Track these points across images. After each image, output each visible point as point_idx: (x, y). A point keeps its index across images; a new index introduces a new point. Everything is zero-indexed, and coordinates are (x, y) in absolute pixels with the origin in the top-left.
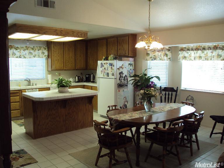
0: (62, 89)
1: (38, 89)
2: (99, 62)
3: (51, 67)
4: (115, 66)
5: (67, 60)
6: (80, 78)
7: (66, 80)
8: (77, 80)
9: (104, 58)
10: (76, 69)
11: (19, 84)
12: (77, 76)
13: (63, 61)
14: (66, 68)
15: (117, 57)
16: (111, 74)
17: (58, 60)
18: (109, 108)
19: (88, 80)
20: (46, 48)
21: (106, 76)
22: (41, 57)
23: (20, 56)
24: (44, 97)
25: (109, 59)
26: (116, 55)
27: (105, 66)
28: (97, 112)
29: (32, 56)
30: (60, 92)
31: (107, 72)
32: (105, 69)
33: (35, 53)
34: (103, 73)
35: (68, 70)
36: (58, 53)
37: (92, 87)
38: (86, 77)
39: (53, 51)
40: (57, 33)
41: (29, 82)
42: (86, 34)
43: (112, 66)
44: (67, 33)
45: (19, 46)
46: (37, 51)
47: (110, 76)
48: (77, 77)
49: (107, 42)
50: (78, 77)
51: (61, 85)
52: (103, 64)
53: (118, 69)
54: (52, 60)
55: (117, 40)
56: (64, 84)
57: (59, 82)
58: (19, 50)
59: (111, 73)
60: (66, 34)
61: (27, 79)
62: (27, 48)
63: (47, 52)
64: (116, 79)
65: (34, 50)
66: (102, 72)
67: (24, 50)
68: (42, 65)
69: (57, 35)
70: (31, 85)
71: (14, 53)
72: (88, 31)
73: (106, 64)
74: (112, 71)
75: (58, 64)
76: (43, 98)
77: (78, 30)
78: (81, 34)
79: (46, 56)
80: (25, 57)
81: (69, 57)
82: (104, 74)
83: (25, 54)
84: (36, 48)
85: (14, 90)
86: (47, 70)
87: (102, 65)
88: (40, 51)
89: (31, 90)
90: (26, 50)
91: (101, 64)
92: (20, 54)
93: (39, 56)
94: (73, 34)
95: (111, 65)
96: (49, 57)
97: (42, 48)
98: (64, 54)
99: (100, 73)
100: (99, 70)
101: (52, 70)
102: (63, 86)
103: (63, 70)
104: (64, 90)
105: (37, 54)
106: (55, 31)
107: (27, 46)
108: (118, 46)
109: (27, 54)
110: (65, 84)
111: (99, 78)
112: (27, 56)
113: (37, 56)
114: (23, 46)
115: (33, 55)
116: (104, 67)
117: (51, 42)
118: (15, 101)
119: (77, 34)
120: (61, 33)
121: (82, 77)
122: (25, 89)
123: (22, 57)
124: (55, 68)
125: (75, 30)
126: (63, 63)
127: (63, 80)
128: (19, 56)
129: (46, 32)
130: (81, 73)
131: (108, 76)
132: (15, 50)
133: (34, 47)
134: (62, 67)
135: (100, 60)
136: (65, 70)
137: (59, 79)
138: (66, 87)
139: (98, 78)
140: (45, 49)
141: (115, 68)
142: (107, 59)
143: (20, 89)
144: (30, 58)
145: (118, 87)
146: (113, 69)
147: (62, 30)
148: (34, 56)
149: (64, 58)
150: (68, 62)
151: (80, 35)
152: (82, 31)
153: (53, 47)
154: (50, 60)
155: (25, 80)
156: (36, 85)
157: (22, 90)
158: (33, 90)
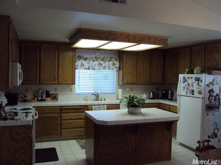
0: (133, 109)
1: (106, 106)
2: (181, 76)
3: (122, 81)
4: (203, 81)
5: (141, 72)
6: (155, 94)
7: (139, 98)
8: (151, 97)
9: (187, 70)
10: (151, 83)
11: (87, 98)
12: (151, 91)
13: (137, 74)
14: (139, 82)
15: (205, 69)
16: (196, 92)
17: (131, 72)
18: (199, 144)
19: (165, 97)
20: (118, 59)
21: (190, 95)
22: (112, 69)
23: (89, 68)
24: (108, 120)
25: (194, 73)
26: (204, 67)
27: (190, 81)
28: (176, 138)
29: (101, 68)
30: (130, 113)
31: (191, 88)
32: (189, 84)
33: (105, 64)
34: (185, 90)
35: (141, 84)
36: (131, 65)
37: (170, 106)
38: (163, 93)
39: (125, 62)
40: (129, 39)
41: (97, 96)
42: (165, 41)
43: (199, 81)
44: (142, 39)
45: (88, 57)
46: (107, 62)
47: (196, 94)
48: (151, 93)
49: (191, 52)
50: (153, 93)
51: (132, 104)
52: (187, 79)
53: (207, 85)
54: (124, 72)
55: (205, 48)
56: (135, 104)
57: (130, 100)
58: (88, 61)
59: (198, 90)
60: (140, 40)
61: (95, 93)
62: (97, 59)
63: (119, 63)
64: (204, 98)
65: (105, 60)
66: (184, 88)
67: (94, 61)
68: (112, 78)
69: (129, 41)
70: (100, 99)
71: (83, 64)
72: (168, 37)
73: (190, 78)
74: (198, 88)
75: (130, 77)
76: (107, 122)
77: (156, 36)
78: (160, 41)
79: (117, 68)
80: (94, 69)
81: (143, 69)
82: (188, 91)
83: (94, 65)
84: (106, 59)
85: (80, 105)
86: (118, 84)
87: (185, 80)
88: (111, 63)
89: (99, 106)
90: (96, 61)
91: (184, 78)
92: (89, 65)
93: (109, 68)
94: (149, 40)
95: (198, 79)
96: (121, 69)
97: (113, 58)
98: (137, 66)
99: (182, 90)
100: (181, 85)
101: (123, 84)
102: (134, 106)
103: (135, 84)
104: (135, 110)
105: (107, 66)
106: (126, 37)
107: (96, 57)
108: (206, 56)
109: (97, 65)
110: (137, 104)
111: (180, 95)
112: (96, 67)
113: (107, 68)
114: (92, 57)
115: (103, 66)
116: (187, 82)
117: (124, 51)
118: (80, 118)
119: (155, 41)
120: (134, 39)
121: (158, 93)
122: (92, 104)
123: (91, 68)
124: (127, 81)
125: (152, 35)
126: (137, 76)
127: (135, 98)
128: (87, 67)
129: (117, 37)
130: (157, 89)
131: (192, 94)
132: (83, 61)
133: (104, 57)
134: (135, 81)
135: (181, 74)
136: (138, 84)
137: (130, 96)
138: (138, 107)
139: (178, 95)
140: (116, 60)
141: (202, 84)
142: (191, 72)
143: (86, 104)
144: (99, 70)
145: (206, 110)
146: (200, 86)
147: (136, 36)
148: (104, 68)
149: (137, 71)
150: (142, 75)
151: (158, 42)
152: (161, 37)
153: (126, 57)
154: (121, 72)
155: (93, 94)
156: (105, 100)
157: (89, 106)
158: (101, 106)
